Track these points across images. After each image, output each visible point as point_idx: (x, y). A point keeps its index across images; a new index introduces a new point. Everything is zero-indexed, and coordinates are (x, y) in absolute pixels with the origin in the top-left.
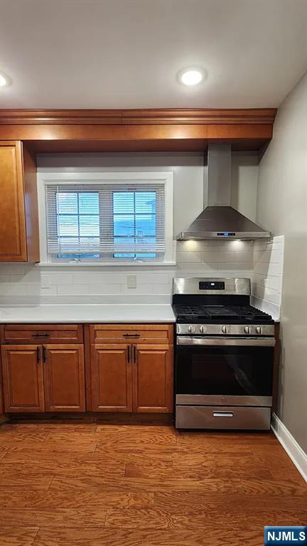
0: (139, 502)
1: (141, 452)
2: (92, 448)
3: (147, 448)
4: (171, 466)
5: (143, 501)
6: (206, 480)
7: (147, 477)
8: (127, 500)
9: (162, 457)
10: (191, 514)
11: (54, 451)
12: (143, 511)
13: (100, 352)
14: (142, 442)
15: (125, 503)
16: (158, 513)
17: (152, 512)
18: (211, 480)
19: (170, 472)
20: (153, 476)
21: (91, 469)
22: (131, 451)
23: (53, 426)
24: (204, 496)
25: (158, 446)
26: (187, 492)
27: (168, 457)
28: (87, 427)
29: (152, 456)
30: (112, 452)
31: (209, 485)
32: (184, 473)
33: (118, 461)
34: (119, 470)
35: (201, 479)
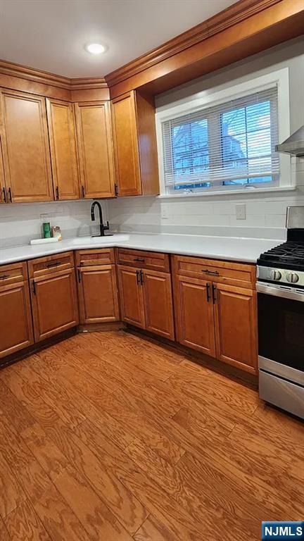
0: (166, 450)
1: (205, 404)
2: (165, 377)
3: (213, 404)
4: (225, 436)
5: (169, 452)
6: (255, 479)
7: (191, 432)
8: (157, 441)
9: (223, 420)
10: (206, 501)
11: (136, 366)
12: (163, 461)
13: (184, 284)
14: (215, 394)
15: (153, 442)
16: (174, 473)
17: (170, 469)
18: (264, 484)
19: (218, 442)
20: (198, 434)
21: (150, 395)
22: (195, 397)
23: (150, 344)
24: (239, 494)
25: (228, 407)
26: (221, 476)
27: (231, 426)
28: (175, 356)
29: (212, 414)
30: (178, 391)
31: (255, 488)
32: (234, 454)
33: (177, 401)
34: (171, 410)
35: (251, 474)
